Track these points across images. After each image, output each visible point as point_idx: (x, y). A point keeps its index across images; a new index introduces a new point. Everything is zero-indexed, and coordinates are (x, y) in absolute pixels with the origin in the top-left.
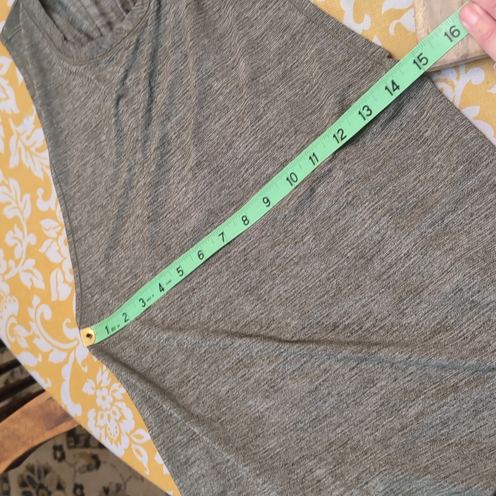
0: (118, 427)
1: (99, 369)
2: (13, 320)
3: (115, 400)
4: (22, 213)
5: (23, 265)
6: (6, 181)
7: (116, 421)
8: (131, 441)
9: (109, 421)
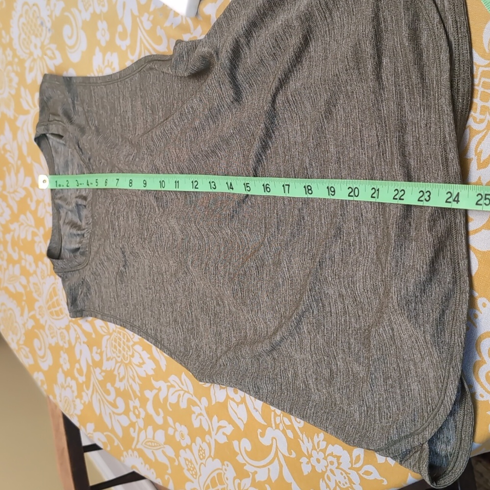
0: (343, 472)
1: (299, 441)
2: (237, 481)
3: (324, 451)
4: (188, 392)
5: (213, 431)
6: (169, 384)
7: (337, 468)
8: (357, 470)
9: (335, 475)
